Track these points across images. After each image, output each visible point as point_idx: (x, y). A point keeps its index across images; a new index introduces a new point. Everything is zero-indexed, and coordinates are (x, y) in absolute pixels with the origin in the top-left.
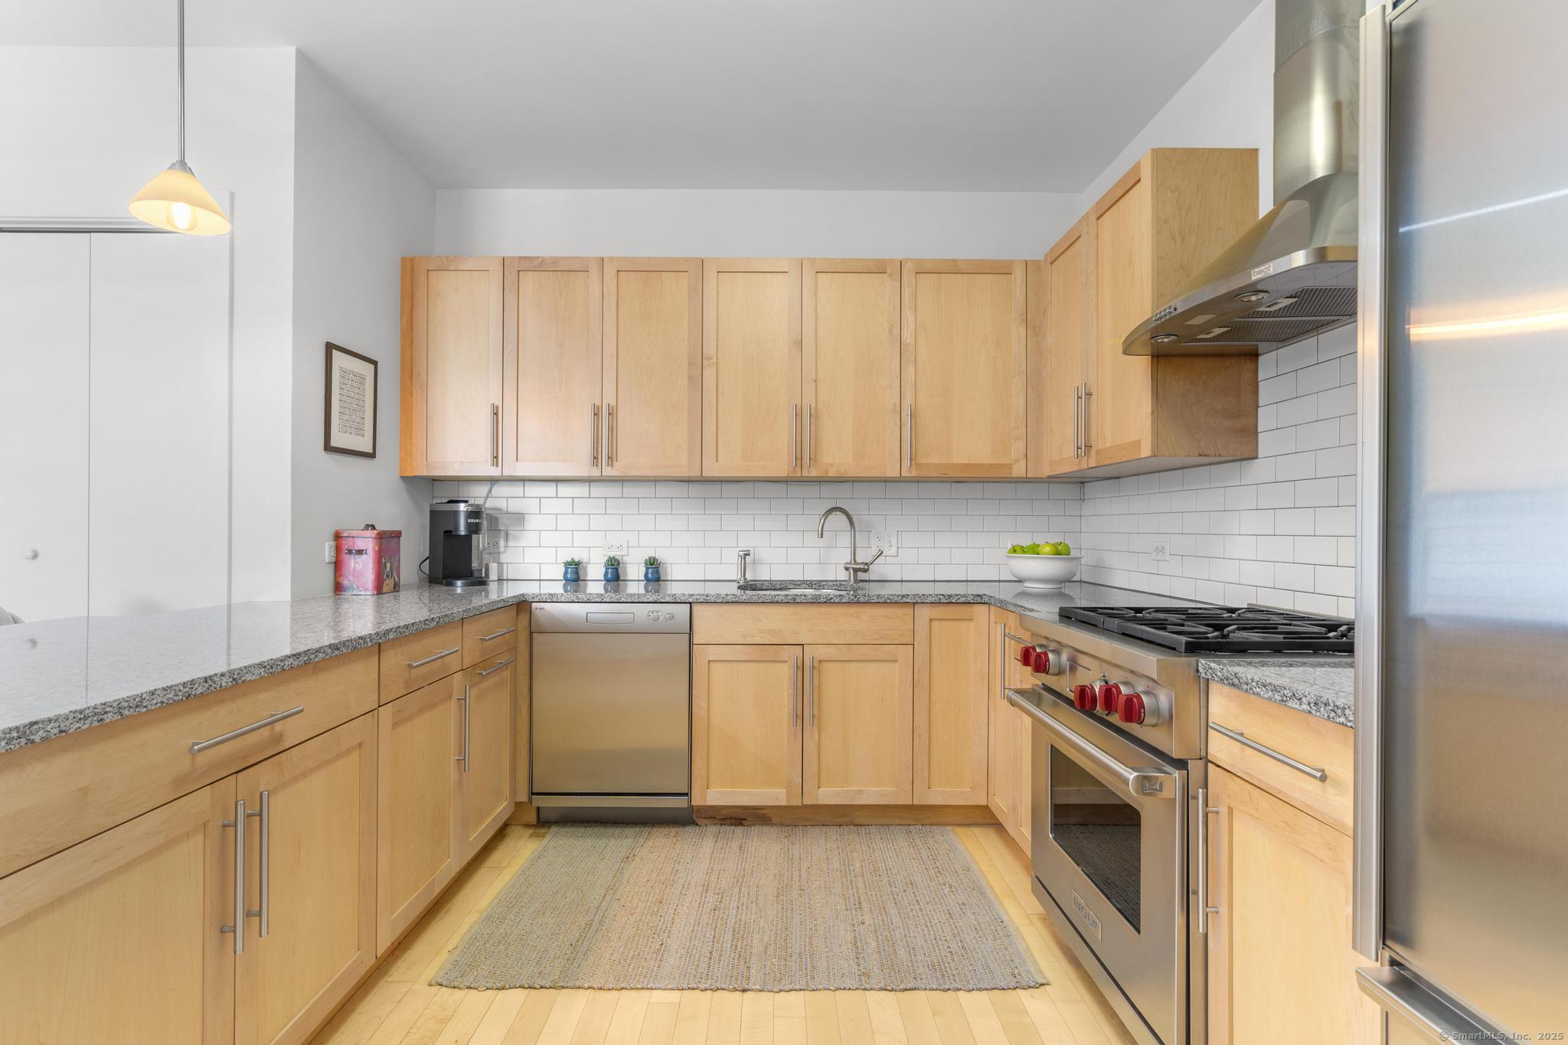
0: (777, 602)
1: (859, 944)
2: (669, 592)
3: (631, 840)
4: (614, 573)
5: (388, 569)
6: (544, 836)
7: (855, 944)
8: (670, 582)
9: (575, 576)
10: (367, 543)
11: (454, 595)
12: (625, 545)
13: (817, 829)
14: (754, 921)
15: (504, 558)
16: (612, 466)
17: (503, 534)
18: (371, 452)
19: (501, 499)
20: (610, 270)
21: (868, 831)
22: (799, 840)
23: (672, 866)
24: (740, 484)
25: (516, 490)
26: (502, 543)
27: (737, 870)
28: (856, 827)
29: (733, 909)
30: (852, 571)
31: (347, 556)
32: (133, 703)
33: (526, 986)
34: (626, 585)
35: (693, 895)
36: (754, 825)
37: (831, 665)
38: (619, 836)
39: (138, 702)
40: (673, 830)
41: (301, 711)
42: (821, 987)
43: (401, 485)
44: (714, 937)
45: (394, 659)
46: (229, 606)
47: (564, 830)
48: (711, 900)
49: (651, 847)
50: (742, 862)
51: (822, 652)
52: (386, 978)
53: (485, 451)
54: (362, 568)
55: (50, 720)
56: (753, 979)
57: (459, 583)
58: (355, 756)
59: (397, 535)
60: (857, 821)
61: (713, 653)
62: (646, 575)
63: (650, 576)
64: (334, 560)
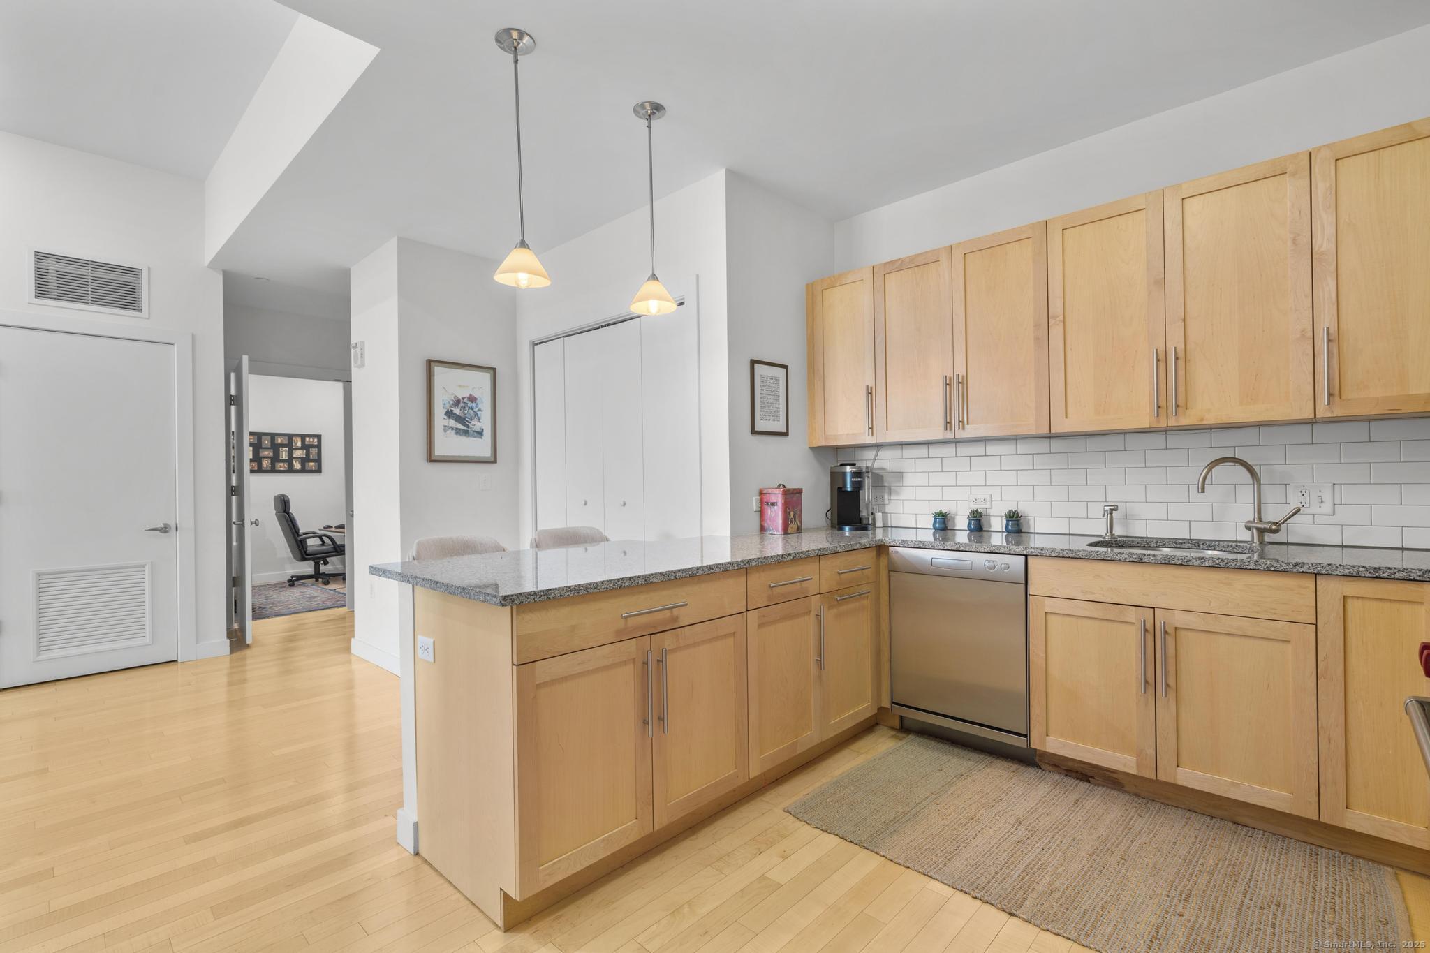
0: (1120, 560)
1: (1162, 931)
2: (1032, 545)
3: (972, 763)
4: (978, 524)
5: (792, 517)
6: (901, 740)
7: (1157, 930)
8: (1032, 535)
9: (942, 526)
10: (779, 499)
11: (843, 537)
12: (988, 499)
13: (1180, 812)
14: (1053, 865)
15: (888, 509)
16: (964, 428)
17: (887, 489)
18: (785, 431)
19: (884, 461)
20: (958, 255)
21: (1250, 834)
22: (1150, 815)
23: (999, 795)
24: (1105, 437)
25: (897, 453)
26: (886, 497)
27: (1061, 819)
28: (1235, 826)
29: (1038, 848)
30: (1255, 531)
31: (766, 507)
32: (593, 587)
33: (841, 836)
34: (990, 536)
35: (1005, 824)
36: (1103, 786)
37: (1190, 634)
38: (963, 757)
39: (595, 586)
40: (1015, 767)
41: (686, 605)
42: (1092, 946)
43: (811, 454)
44: (1006, 863)
45: (758, 581)
46: (702, 538)
47: (919, 739)
48: (1021, 833)
49: (988, 774)
50: (1071, 814)
51: (1180, 619)
52: (762, 797)
53: (862, 426)
54: (776, 515)
55: (556, 589)
56: (1023, 909)
57: (847, 528)
58: (730, 641)
59: (800, 491)
60: (1239, 819)
61: (1049, 605)
62: (1007, 527)
63: (1010, 528)
64: (759, 509)
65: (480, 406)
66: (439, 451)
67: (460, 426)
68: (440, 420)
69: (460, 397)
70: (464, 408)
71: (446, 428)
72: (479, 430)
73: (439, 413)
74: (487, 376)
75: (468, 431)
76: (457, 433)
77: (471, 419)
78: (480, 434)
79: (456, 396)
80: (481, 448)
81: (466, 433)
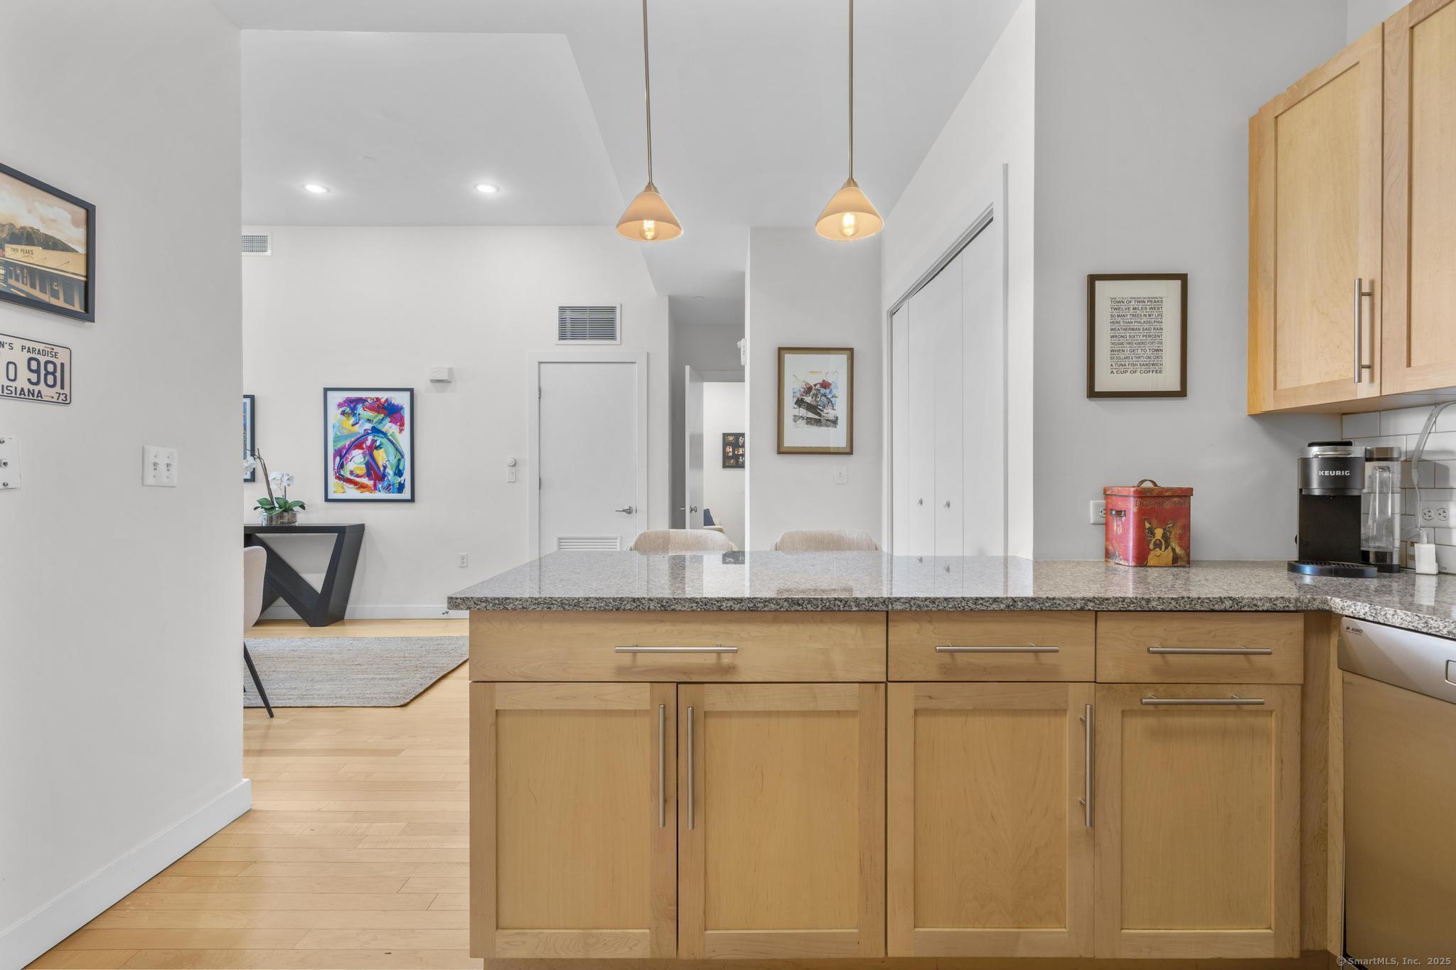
18: (1175, 389)
31: (1113, 517)
41: (750, 651)
54: (1126, 532)
59: (1187, 493)
65: (834, 392)
66: (788, 442)
67: (811, 415)
68: (790, 409)
69: (812, 384)
70: (816, 395)
71: (796, 418)
72: (833, 419)
73: (789, 402)
74: (843, 358)
75: (820, 420)
76: (807, 423)
77: (824, 407)
78: (834, 422)
79: (807, 384)
80: (835, 437)
81: (818, 422)
